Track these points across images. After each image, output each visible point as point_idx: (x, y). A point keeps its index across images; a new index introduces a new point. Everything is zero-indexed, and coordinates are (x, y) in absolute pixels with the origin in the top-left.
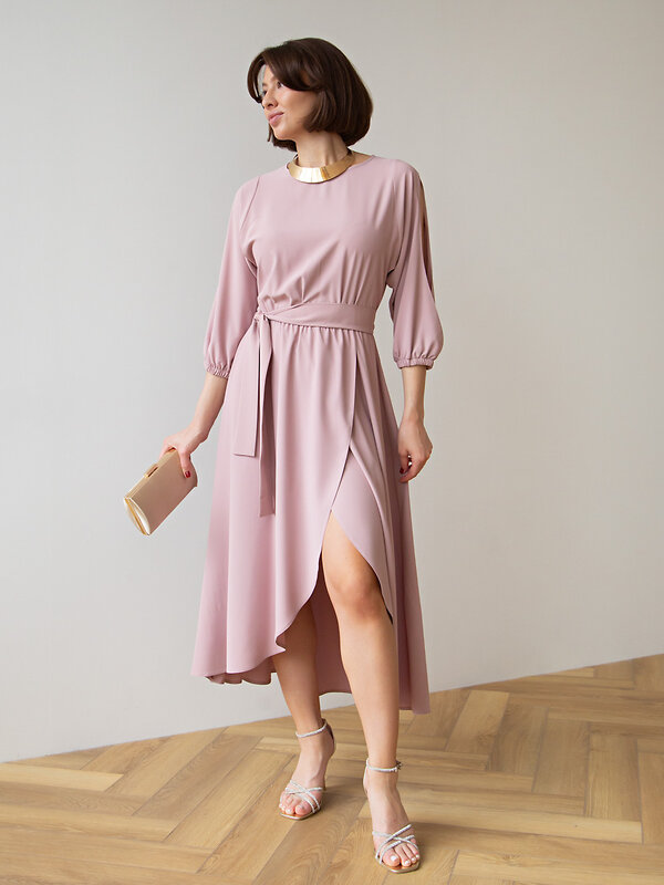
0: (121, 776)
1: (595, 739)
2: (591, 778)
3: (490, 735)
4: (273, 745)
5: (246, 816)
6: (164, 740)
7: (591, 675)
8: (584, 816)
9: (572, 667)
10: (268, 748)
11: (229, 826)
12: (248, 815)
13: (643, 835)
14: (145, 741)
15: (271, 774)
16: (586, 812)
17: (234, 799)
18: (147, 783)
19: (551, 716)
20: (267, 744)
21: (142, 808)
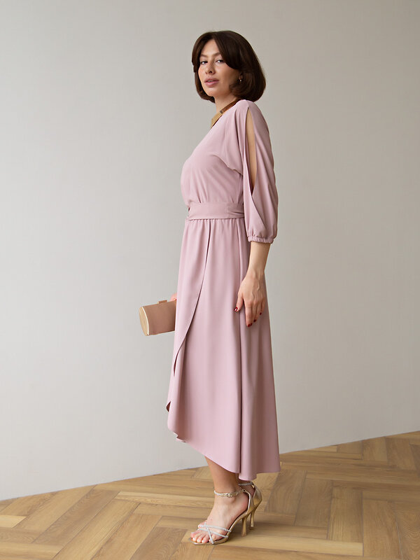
0: (24, 517)
1: (336, 491)
2: (332, 516)
3: (269, 489)
4: (126, 496)
5: (107, 542)
6: (53, 494)
7: (335, 450)
8: (327, 539)
9: (323, 446)
10: (123, 498)
11: (96, 549)
12: (109, 541)
13: (363, 551)
14: (42, 494)
15: (125, 515)
16: (328, 538)
17: (100, 531)
18: (42, 521)
19: (308, 476)
20: (123, 496)
21: (39, 538)
